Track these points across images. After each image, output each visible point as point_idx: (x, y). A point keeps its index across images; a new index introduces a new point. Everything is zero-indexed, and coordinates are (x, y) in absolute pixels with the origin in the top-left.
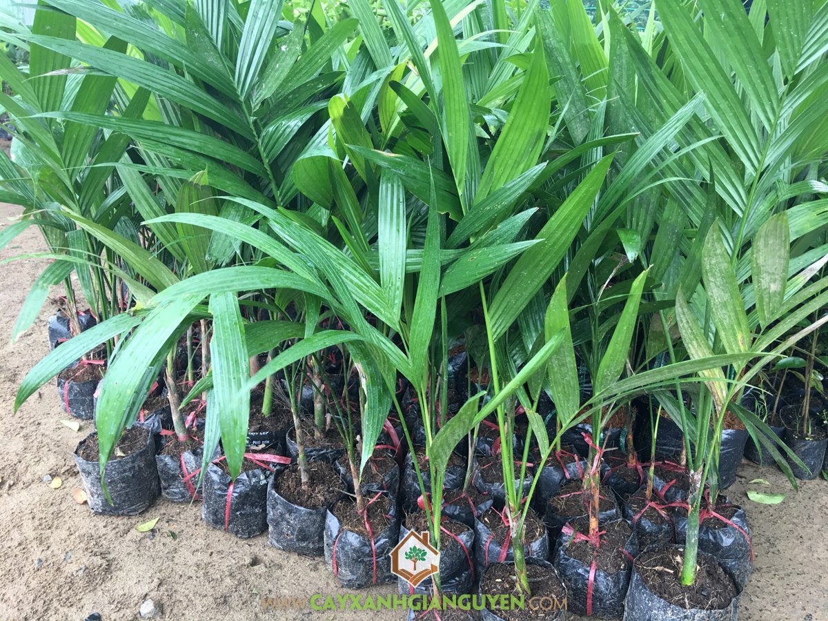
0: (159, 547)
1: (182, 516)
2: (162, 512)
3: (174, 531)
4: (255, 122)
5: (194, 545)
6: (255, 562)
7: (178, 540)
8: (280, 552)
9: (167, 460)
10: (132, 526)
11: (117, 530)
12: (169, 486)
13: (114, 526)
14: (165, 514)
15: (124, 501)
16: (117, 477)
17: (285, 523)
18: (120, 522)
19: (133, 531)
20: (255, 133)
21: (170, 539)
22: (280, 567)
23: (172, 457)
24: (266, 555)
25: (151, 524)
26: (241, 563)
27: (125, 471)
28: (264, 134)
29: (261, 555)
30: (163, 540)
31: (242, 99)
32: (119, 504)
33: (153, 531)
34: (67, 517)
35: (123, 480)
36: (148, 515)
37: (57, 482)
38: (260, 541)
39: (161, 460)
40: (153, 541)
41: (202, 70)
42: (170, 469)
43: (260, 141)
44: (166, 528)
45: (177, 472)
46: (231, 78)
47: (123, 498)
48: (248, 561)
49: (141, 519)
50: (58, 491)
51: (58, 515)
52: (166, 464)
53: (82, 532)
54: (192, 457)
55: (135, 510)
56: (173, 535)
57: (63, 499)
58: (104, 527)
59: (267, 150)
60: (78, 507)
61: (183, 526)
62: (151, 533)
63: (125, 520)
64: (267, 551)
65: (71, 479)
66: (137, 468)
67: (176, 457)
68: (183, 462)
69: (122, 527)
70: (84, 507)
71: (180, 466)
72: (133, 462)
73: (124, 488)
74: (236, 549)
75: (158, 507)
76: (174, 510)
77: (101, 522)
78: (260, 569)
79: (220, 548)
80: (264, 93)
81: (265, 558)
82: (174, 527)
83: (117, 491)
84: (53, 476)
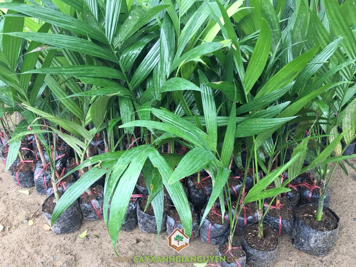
0: (93, 244)
1: (96, 226)
2: (87, 226)
3: (96, 234)
4: (117, 53)
5: (108, 239)
6: (138, 241)
7: (100, 238)
8: (146, 234)
9: (86, 205)
10: (77, 236)
11: (71, 240)
12: (88, 215)
13: (68, 238)
14: (88, 227)
15: (70, 227)
16: (66, 218)
17: (149, 223)
18: (70, 235)
19: (78, 238)
20: (117, 59)
21: (96, 239)
22: (149, 241)
23: (88, 203)
24: (141, 237)
25: (84, 234)
26: (132, 243)
27: (69, 215)
28: (121, 58)
29: (139, 237)
30: (94, 240)
31: (110, 43)
32: (68, 228)
33: (87, 236)
34: (44, 239)
35: (69, 218)
36: (81, 229)
37: (31, 222)
38: (136, 231)
39: (84, 206)
40: (89, 241)
41: (94, 34)
42: (88, 209)
43: (120, 62)
44: (92, 234)
45: (92, 209)
46: (104, 34)
47: (70, 226)
48: (135, 241)
49: (79, 232)
50: (33, 226)
51: (39, 238)
52: (86, 207)
53: (55, 244)
54: (97, 202)
55: (75, 229)
56: (98, 237)
57: (38, 230)
58: (64, 239)
59: (124, 66)
60: (47, 233)
61: (100, 231)
62: (87, 238)
63: (72, 234)
64: (141, 235)
65: (37, 219)
66: (74, 212)
67: (89, 203)
68: (93, 204)
69: (72, 238)
70: (50, 232)
71: (92, 206)
72: (72, 210)
73: (70, 221)
74: (127, 237)
75: (84, 224)
76: (92, 224)
77: (62, 237)
78: (141, 244)
79: (120, 238)
80: (120, 39)
81: (141, 238)
82: (96, 233)
83: (67, 223)
84: (28, 219)
